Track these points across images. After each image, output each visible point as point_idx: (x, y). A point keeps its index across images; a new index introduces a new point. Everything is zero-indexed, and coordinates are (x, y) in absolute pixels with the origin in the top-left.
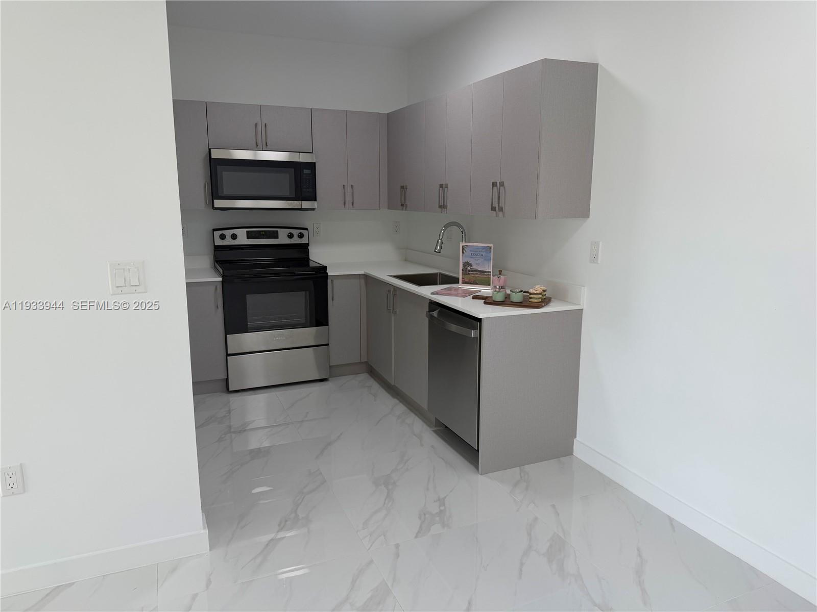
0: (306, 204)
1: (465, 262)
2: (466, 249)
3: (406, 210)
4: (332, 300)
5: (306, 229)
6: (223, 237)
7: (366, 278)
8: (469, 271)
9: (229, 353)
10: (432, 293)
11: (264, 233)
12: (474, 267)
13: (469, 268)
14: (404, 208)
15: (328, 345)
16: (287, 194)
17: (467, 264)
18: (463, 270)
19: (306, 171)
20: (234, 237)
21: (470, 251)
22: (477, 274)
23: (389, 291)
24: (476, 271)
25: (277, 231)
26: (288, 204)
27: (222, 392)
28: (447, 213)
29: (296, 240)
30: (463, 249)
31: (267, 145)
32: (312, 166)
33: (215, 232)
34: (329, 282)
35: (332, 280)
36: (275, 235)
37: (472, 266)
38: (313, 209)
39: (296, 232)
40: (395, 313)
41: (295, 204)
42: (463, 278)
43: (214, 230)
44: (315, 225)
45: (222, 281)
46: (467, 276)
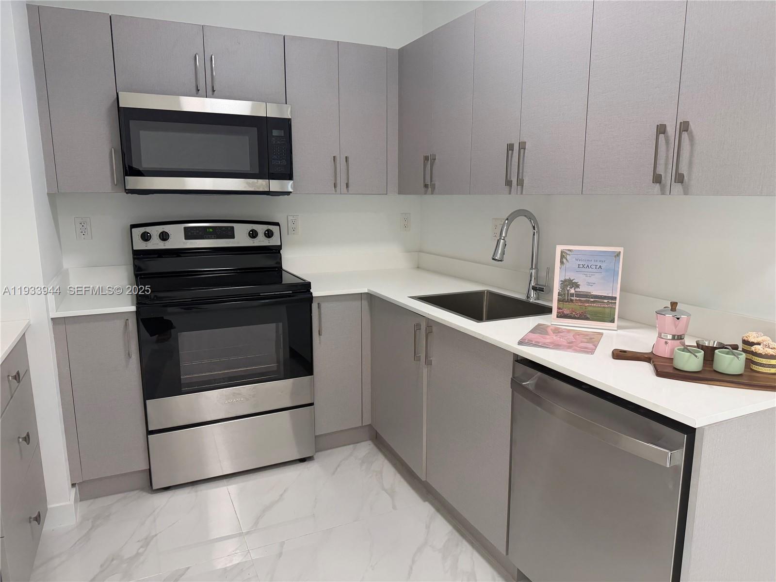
0: (275, 185)
1: (565, 281)
2: (568, 257)
3: (432, 194)
4: (320, 334)
5: (277, 224)
6: (146, 237)
7: (372, 300)
8: (572, 295)
9: (150, 429)
10: (521, 343)
11: (211, 230)
12: (583, 289)
13: (572, 291)
14: (430, 189)
15: (312, 404)
16: (247, 169)
17: (567, 283)
18: (559, 294)
19: (275, 133)
20: (164, 236)
21: (577, 260)
22: (588, 302)
23: (418, 327)
24: (587, 295)
25: (233, 228)
26: (248, 183)
27: (142, 489)
28: (522, 193)
29: (261, 241)
30: (562, 257)
31: (214, 91)
32: (285, 125)
33: (133, 230)
34: (314, 306)
35: (319, 304)
36: (229, 234)
37: (578, 286)
38: (288, 193)
39: (261, 229)
40: (428, 363)
41: (260, 184)
42: (559, 308)
43: (133, 226)
44: (290, 218)
45: (136, 311)
46: (567, 305)
